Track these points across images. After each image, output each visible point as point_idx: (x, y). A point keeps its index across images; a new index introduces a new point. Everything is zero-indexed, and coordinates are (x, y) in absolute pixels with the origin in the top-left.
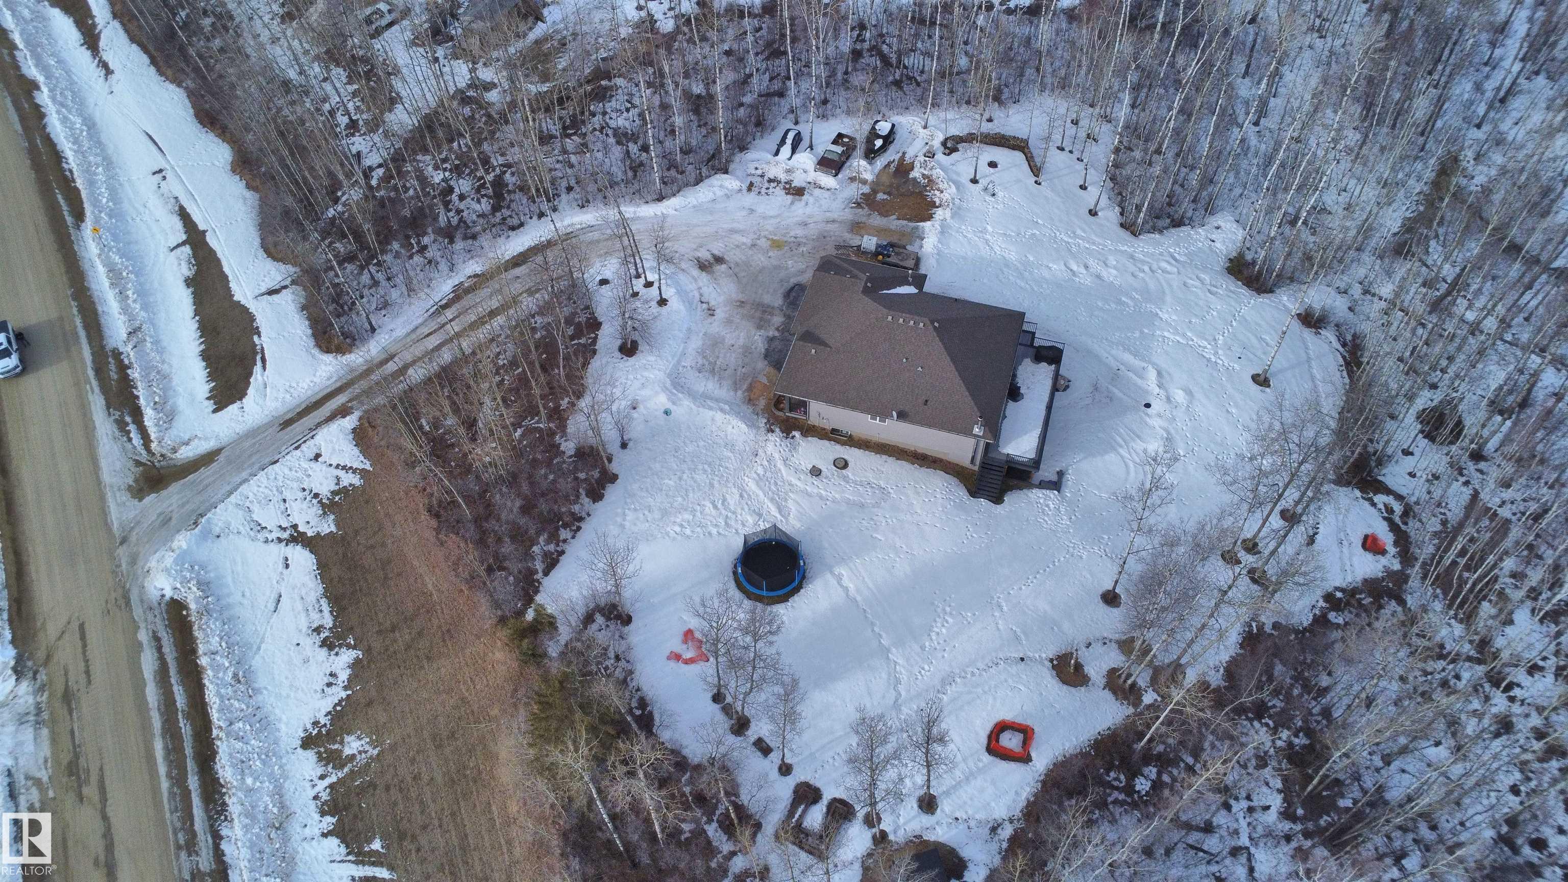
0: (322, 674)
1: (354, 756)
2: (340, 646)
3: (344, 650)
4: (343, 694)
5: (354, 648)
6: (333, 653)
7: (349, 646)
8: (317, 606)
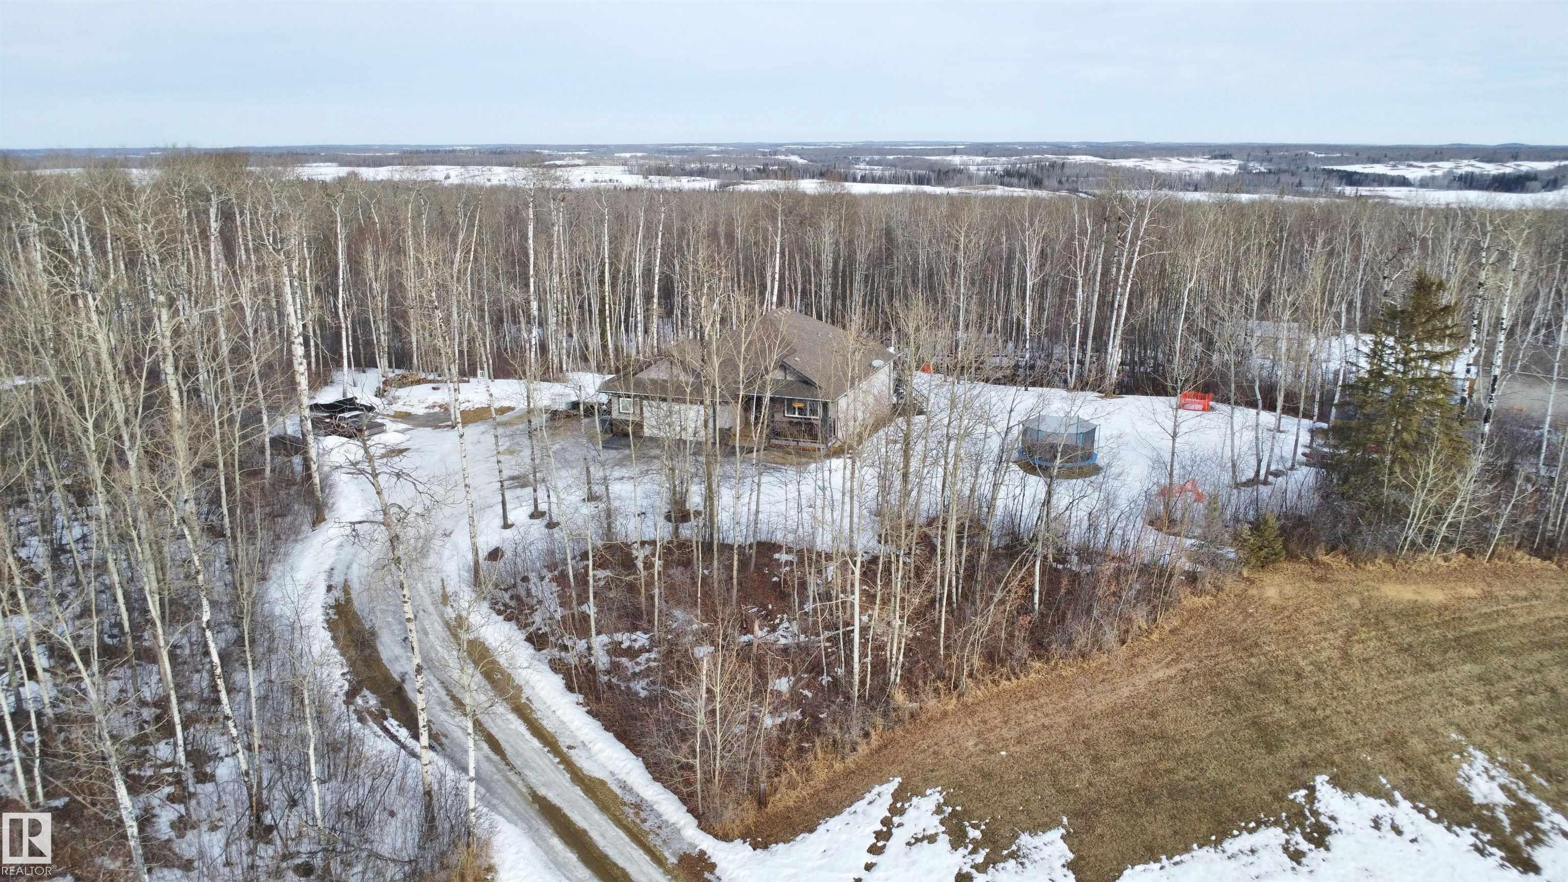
0: (1382, 843)
1: (1503, 787)
2: (1315, 813)
3: (1320, 806)
4: (1405, 805)
5: (1312, 790)
6: (1333, 826)
7: (1311, 797)
8: (1244, 859)
